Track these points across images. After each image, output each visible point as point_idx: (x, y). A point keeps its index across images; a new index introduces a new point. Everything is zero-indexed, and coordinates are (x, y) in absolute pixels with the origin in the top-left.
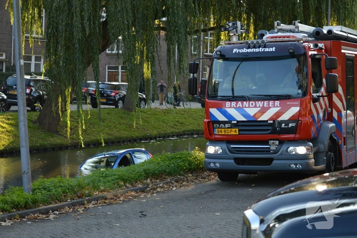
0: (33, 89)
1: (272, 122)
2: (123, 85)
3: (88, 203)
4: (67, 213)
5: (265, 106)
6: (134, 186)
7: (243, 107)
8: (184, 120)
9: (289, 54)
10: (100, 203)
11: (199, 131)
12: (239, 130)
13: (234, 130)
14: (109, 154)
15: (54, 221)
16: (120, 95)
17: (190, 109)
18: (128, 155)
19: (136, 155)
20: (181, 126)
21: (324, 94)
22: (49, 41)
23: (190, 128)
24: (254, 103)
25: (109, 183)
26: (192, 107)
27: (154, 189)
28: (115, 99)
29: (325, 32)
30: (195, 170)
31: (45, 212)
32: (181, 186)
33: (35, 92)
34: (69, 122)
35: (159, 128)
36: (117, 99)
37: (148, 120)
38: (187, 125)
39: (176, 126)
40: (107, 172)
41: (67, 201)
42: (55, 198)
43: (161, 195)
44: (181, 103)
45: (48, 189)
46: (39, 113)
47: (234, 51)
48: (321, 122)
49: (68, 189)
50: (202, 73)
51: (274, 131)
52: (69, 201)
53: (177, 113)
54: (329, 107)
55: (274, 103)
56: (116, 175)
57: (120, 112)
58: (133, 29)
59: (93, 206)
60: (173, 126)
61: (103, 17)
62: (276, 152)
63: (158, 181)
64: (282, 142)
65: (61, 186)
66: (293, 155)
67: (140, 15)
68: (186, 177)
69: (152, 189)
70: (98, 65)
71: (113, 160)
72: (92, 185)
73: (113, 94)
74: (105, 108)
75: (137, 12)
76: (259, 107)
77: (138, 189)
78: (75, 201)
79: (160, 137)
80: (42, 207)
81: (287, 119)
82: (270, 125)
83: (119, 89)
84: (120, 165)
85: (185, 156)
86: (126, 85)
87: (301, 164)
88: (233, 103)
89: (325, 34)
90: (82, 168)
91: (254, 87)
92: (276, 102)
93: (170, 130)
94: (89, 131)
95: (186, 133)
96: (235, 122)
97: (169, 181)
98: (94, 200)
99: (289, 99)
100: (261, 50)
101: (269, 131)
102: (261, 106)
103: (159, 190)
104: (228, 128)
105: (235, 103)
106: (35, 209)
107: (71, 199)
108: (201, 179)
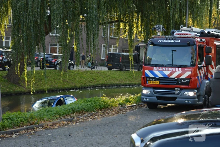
0: (4, 57)
1: (177, 79)
2: (60, 56)
3: (36, 128)
4: (23, 134)
5: (174, 70)
6: (65, 118)
7: (162, 70)
8: (97, 78)
9: (187, 44)
10: (44, 128)
11: (106, 84)
12: (160, 82)
13: (157, 82)
14: (50, 98)
15: (15, 139)
16: (58, 62)
17: (101, 71)
18: (62, 99)
19: (67, 99)
20: (95, 81)
21: (205, 66)
22: (15, 27)
23: (101, 82)
24: (168, 68)
25: (50, 116)
26: (102, 70)
27: (78, 120)
28: (55, 64)
29: (206, 32)
30: (103, 109)
31: (10, 133)
32: (94, 118)
33: (5, 59)
34: (26, 78)
35: (82, 83)
36: (56, 64)
37: (75, 77)
38: (99, 81)
39: (92, 81)
40: (49, 109)
41: (23, 127)
42: (16, 125)
43: (82, 123)
44: (95, 67)
45: (12, 119)
46: (8, 72)
47: (159, 41)
48: (202, 80)
49: (24, 119)
50: (109, 49)
51: (178, 84)
52: (25, 126)
53: (93, 73)
54: (207, 72)
55: (178, 69)
56: (54, 111)
57: (57, 72)
58: (67, 21)
59: (40, 130)
60: (90, 81)
61: (48, 13)
62: (178, 94)
63: (80, 115)
64: (181, 89)
65: (20, 117)
66: (187, 96)
67: (71, 12)
68: (98, 113)
69: (76, 120)
70: (44, 43)
71: (53, 101)
72: (39, 117)
73: (54, 61)
74: (48, 70)
75: (69, 10)
76: (171, 71)
77: (67, 120)
78: (29, 126)
79: (82, 88)
80: (8, 130)
81: (184, 78)
82: (176, 80)
83: (57, 58)
84: (57, 105)
85: (97, 100)
86: (61, 55)
87: (191, 101)
88: (157, 68)
89: (206, 34)
90: (34, 107)
91: (168, 60)
92: (179, 68)
93: (88, 84)
94: (38, 84)
95: (98, 86)
96: (158, 78)
97: (87, 115)
98: (40, 126)
99: (186, 67)
100: (173, 41)
101: (175, 84)
102: (172, 70)
103: (80, 120)
104: (154, 81)
105: (158, 68)
106: (4, 131)
107: (26, 125)
108: (106, 114)
